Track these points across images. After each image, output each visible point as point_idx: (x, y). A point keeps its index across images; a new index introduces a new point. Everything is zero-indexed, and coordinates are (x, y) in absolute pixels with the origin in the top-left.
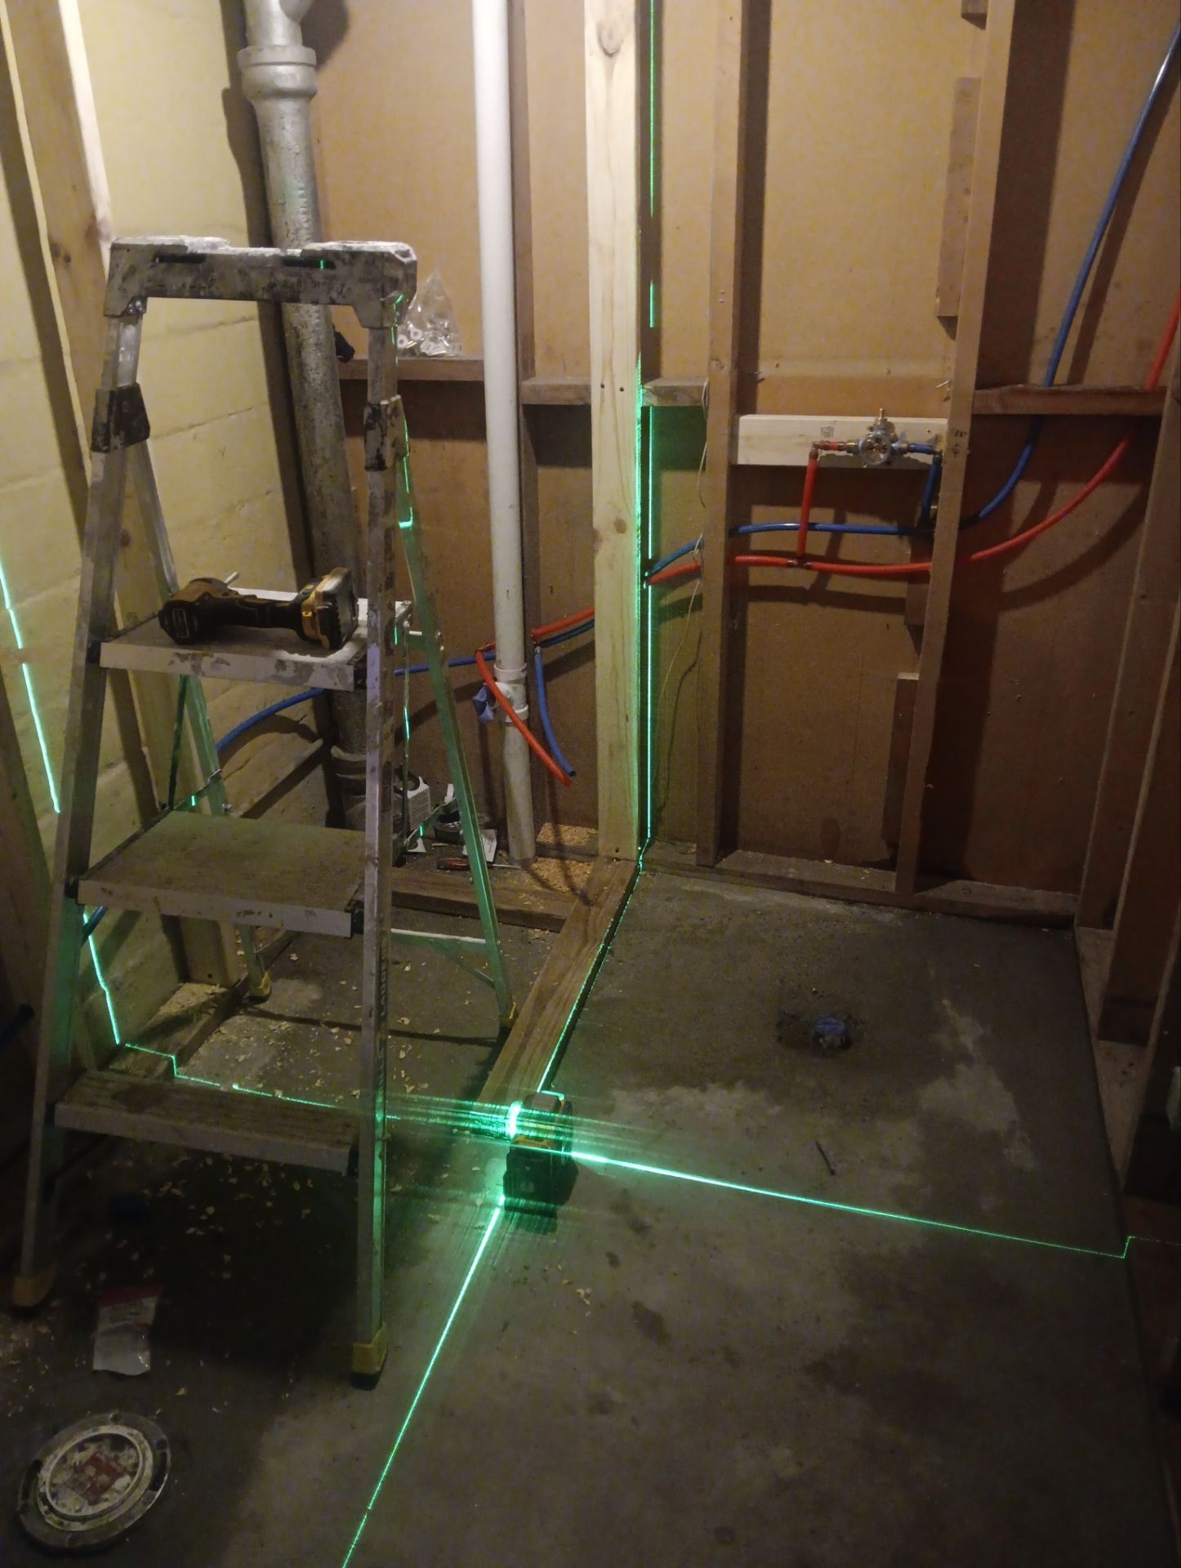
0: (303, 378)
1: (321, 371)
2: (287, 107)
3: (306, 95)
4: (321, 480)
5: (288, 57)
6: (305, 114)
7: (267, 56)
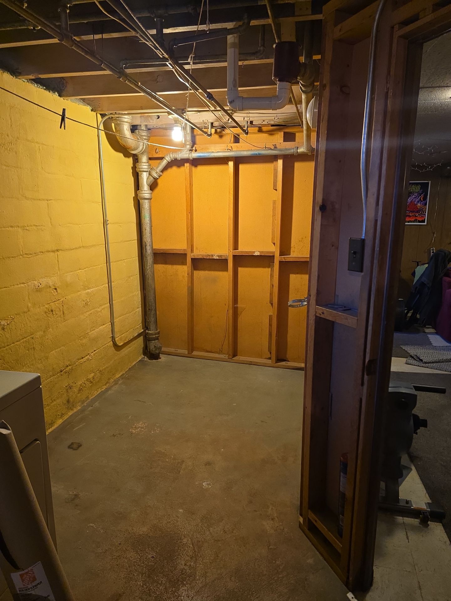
0: (146, 252)
1: (150, 250)
2: (146, 201)
3: (150, 199)
4: (148, 272)
5: (147, 192)
6: (150, 203)
7: (143, 192)
